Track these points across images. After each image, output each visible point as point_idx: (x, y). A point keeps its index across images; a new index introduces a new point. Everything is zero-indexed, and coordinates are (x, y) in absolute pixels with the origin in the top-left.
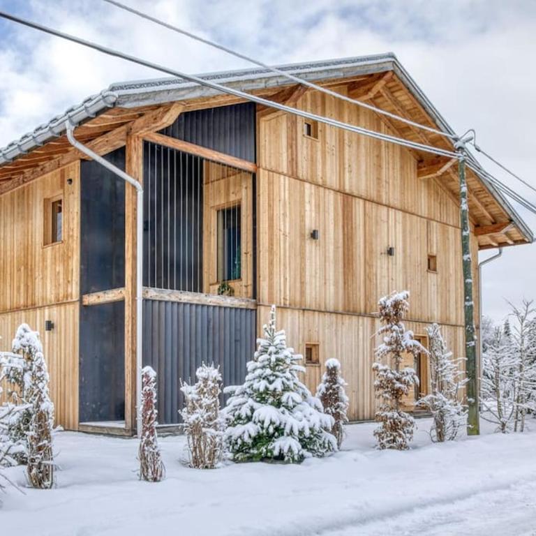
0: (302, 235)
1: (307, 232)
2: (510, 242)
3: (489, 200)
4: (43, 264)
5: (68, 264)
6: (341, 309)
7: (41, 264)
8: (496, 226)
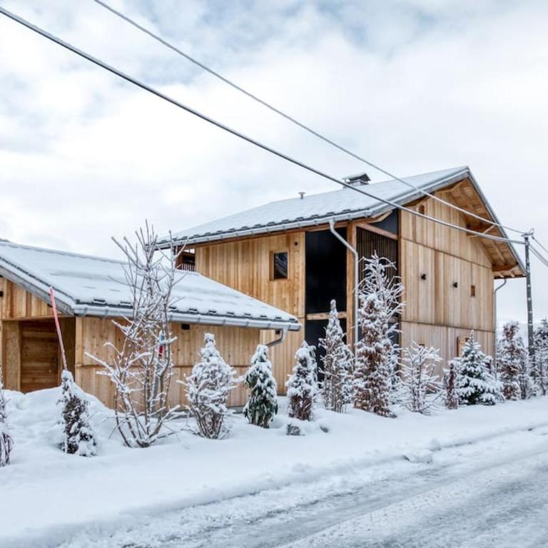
0: (418, 278)
1: (420, 276)
2: (513, 276)
3: (506, 250)
4: (269, 293)
5: (294, 294)
6: (433, 322)
7: (267, 293)
8: (507, 266)
